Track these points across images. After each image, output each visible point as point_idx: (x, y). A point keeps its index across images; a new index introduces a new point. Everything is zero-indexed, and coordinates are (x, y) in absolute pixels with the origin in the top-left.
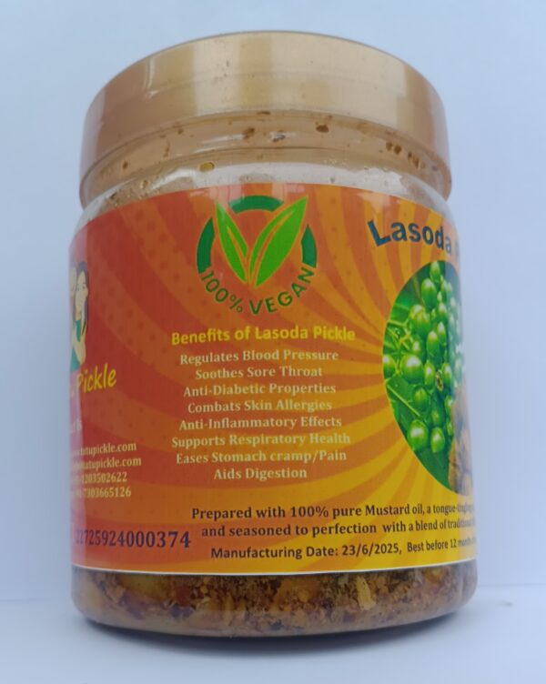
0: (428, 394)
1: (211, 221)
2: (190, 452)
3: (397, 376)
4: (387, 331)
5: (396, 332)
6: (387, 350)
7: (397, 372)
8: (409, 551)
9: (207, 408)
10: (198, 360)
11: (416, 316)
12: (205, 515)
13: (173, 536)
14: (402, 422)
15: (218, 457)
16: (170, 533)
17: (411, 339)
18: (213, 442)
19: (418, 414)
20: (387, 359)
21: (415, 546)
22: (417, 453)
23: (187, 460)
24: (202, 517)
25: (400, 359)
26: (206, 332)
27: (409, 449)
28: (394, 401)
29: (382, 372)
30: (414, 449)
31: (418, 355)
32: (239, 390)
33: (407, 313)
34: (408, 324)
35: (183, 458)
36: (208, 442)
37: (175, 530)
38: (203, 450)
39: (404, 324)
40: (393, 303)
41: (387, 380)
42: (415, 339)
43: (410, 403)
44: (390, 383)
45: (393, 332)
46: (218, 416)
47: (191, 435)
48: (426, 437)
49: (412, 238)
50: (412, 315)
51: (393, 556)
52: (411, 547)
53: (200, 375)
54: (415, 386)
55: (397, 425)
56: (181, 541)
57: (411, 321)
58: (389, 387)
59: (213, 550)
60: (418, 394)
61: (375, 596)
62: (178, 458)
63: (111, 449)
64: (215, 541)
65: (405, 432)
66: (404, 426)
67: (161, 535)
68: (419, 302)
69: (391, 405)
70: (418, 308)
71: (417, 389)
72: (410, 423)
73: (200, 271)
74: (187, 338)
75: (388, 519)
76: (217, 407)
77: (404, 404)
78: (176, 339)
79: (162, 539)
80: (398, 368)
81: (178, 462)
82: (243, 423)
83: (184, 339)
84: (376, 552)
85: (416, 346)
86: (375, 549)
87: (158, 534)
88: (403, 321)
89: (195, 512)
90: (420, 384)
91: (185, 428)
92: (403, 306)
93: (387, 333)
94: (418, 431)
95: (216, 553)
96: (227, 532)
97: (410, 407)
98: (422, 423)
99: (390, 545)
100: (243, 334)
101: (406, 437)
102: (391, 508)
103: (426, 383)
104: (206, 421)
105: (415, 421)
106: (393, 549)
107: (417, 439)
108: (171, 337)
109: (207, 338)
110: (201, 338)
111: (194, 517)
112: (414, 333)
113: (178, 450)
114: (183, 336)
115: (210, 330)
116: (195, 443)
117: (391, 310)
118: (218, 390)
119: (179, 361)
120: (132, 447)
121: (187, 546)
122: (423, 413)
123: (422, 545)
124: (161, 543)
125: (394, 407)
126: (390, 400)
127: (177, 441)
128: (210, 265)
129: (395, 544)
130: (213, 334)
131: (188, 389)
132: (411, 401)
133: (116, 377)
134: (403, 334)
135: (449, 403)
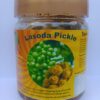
20: (28, 63)
85: (34, 60)
135: (45, 71)
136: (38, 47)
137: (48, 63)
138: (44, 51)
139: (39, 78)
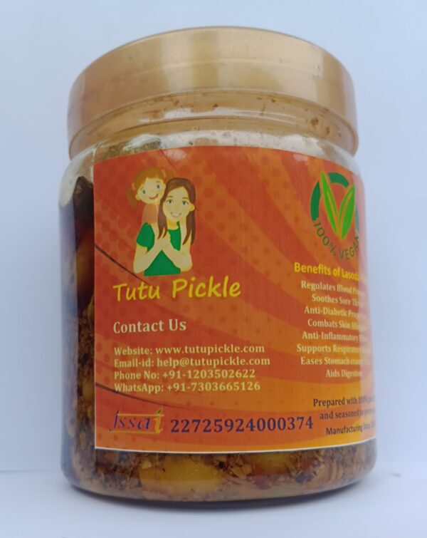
1: (318, 184)
2: (310, 356)
9: (320, 324)
10: (313, 287)
12: (321, 404)
13: (300, 421)
15: (328, 361)
16: (298, 418)
18: (325, 349)
23: (309, 362)
24: (320, 405)
26: (317, 266)
32: (335, 312)
35: (305, 361)
36: (321, 349)
37: (302, 416)
38: (319, 355)
46: (327, 330)
47: (311, 343)
53: (315, 298)
56: (307, 424)
59: (327, 429)
62: (302, 360)
63: (237, 349)
64: (329, 423)
67: (291, 420)
73: (314, 219)
74: (305, 268)
76: (325, 324)
78: (298, 268)
79: (292, 423)
81: (302, 363)
82: (339, 337)
83: (303, 268)
87: (289, 419)
89: (315, 401)
91: (306, 337)
95: (329, 431)
96: (334, 416)
100: (337, 272)
104: (320, 334)
108: (294, 265)
109: (306, 270)
110: (314, 270)
111: (315, 405)
113: (302, 354)
114: (302, 266)
115: (320, 265)
116: (313, 349)
118: (326, 311)
119: (300, 286)
120: (261, 349)
121: (311, 427)
124: (291, 427)
127: (301, 347)
128: (318, 216)
130: (322, 269)
131: (307, 308)
133: (240, 289)
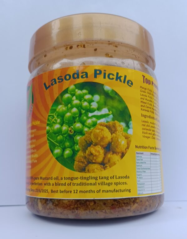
0: (63, 137)
3: (51, 133)
4: (48, 118)
5: (51, 118)
6: (48, 125)
7: (51, 131)
8: (52, 192)
11: (59, 110)
14: (51, 148)
17: (57, 119)
19: (58, 145)
20: (48, 128)
21: (54, 191)
22: (57, 159)
25: (52, 126)
27: (54, 157)
28: (49, 142)
29: (46, 132)
30: (55, 157)
31: (59, 123)
33: (55, 110)
34: (56, 114)
39: (54, 114)
40: (50, 108)
41: (47, 135)
42: (58, 118)
43: (55, 141)
44: (48, 136)
45: (50, 118)
48: (62, 152)
49: (59, 82)
50: (57, 110)
51: (47, 194)
52: (52, 191)
54: (57, 135)
55: (50, 149)
57: (57, 112)
58: (48, 137)
60: (59, 137)
61: (42, 206)
65: (52, 152)
66: (52, 150)
68: (61, 104)
69: (48, 143)
70: (60, 106)
71: (58, 135)
72: (54, 148)
75: (45, 181)
77: (52, 142)
80: (51, 130)
84: (42, 192)
85: (59, 121)
86: (42, 191)
88: (54, 113)
90: (59, 134)
92: (54, 108)
93: (48, 119)
94: (57, 151)
97: (55, 143)
98: (59, 148)
99: (46, 190)
101: (52, 153)
102: (46, 178)
103: (63, 133)
105: (57, 147)
106: (47, 192)
107: (57, 154)
112: (58, 116)
117: (50, 110)
122: (61, 144)
123: (58, 191)
125: (49, 143)
126: (48, 141)
129: (47, 190)
132: (55, 140)
134: (54, 117)
135: (78, 138)
136: (67, 96)
137: (83, 123)
138: (76, 102)
139: (68, 152)
